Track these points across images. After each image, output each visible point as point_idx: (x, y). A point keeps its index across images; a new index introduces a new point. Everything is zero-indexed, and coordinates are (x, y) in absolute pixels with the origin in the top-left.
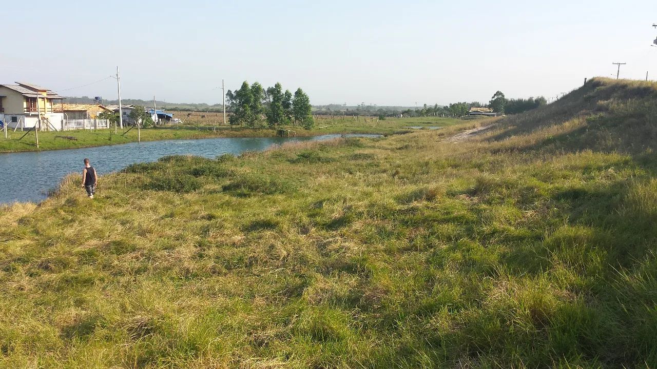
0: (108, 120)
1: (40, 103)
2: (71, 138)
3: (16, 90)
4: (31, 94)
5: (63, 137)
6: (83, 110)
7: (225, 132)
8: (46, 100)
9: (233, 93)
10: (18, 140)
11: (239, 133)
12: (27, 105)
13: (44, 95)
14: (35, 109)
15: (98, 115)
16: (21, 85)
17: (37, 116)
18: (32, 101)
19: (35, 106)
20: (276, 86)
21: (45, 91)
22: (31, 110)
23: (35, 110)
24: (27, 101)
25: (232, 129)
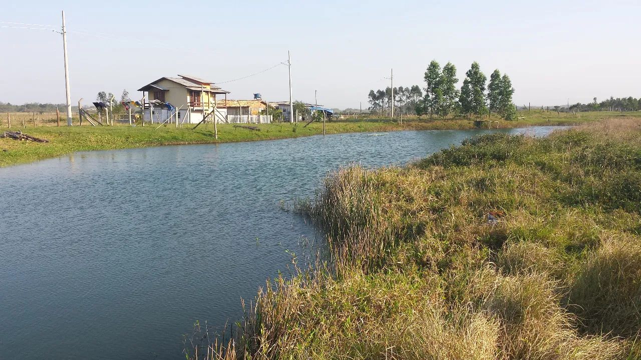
0: (272, 116)
1: (204, 98)
2: (252, 129)
3: (179, 82)
4: (194, 87)
5: (243, 127)
6: (245, 106)
7: (413, 124)
8: (209, 94)
9: (375, 92)
10: (192, 129)
11: (429, 124)
12: (191, 100)
13: (208, 88)
14: (198, 103)
15: (260, 111)
16: (184, 78)
17: (201, 111)
18: (196, 94)
19: (199, 101)
20: (473, 67)
21: (208, 84)
22: (195, 104)
23: (199, 105)
24: (191, 95)
25: (421, 120)
